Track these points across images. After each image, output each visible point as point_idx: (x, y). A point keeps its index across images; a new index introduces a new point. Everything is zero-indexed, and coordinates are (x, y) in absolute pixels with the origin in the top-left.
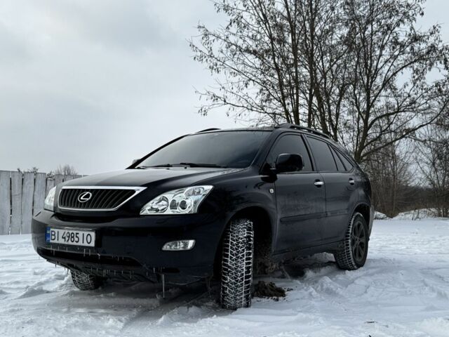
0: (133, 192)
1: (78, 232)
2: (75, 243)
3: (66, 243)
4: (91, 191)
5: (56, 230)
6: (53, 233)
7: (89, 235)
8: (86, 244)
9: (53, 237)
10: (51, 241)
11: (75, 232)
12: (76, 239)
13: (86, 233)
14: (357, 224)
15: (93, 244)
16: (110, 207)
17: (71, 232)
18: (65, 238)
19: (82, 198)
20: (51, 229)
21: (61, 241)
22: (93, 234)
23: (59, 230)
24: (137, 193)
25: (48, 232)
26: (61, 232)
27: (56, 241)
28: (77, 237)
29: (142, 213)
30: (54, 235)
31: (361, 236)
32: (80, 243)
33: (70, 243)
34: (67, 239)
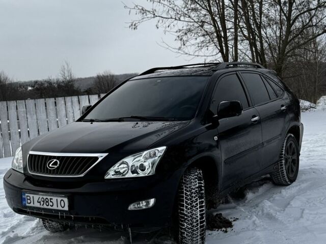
0: (97, 158)
1: (51, 198)
2: (49, 207)
3: (42, 207)
4: (58, 158)
5: (31, 196)
6: (28, 198)
7: (62, 200)
8: (60, 208)
9: (29, 201)
10: (27, 205)
11: (49, 198)
12: (51, 204)
13: (59, 199)
14: (289, 145)
15: (66, 208)
16: (78, 173)
17: (45, 197)
18: (40, 202)
19: (50, 165)
20: (26, 195)
21: (37, 205)
22: (66, 200)
23: (34, 196)
24: (100, 159)
25: (24, 197)
26: (36, 197)
27: (32, 205)
28: (51, 202)
29: (107, 177)
30: (30, 199)
31: (293, 154)
32: (55, 207)
33: (45, 206)
34: (42, 203)
